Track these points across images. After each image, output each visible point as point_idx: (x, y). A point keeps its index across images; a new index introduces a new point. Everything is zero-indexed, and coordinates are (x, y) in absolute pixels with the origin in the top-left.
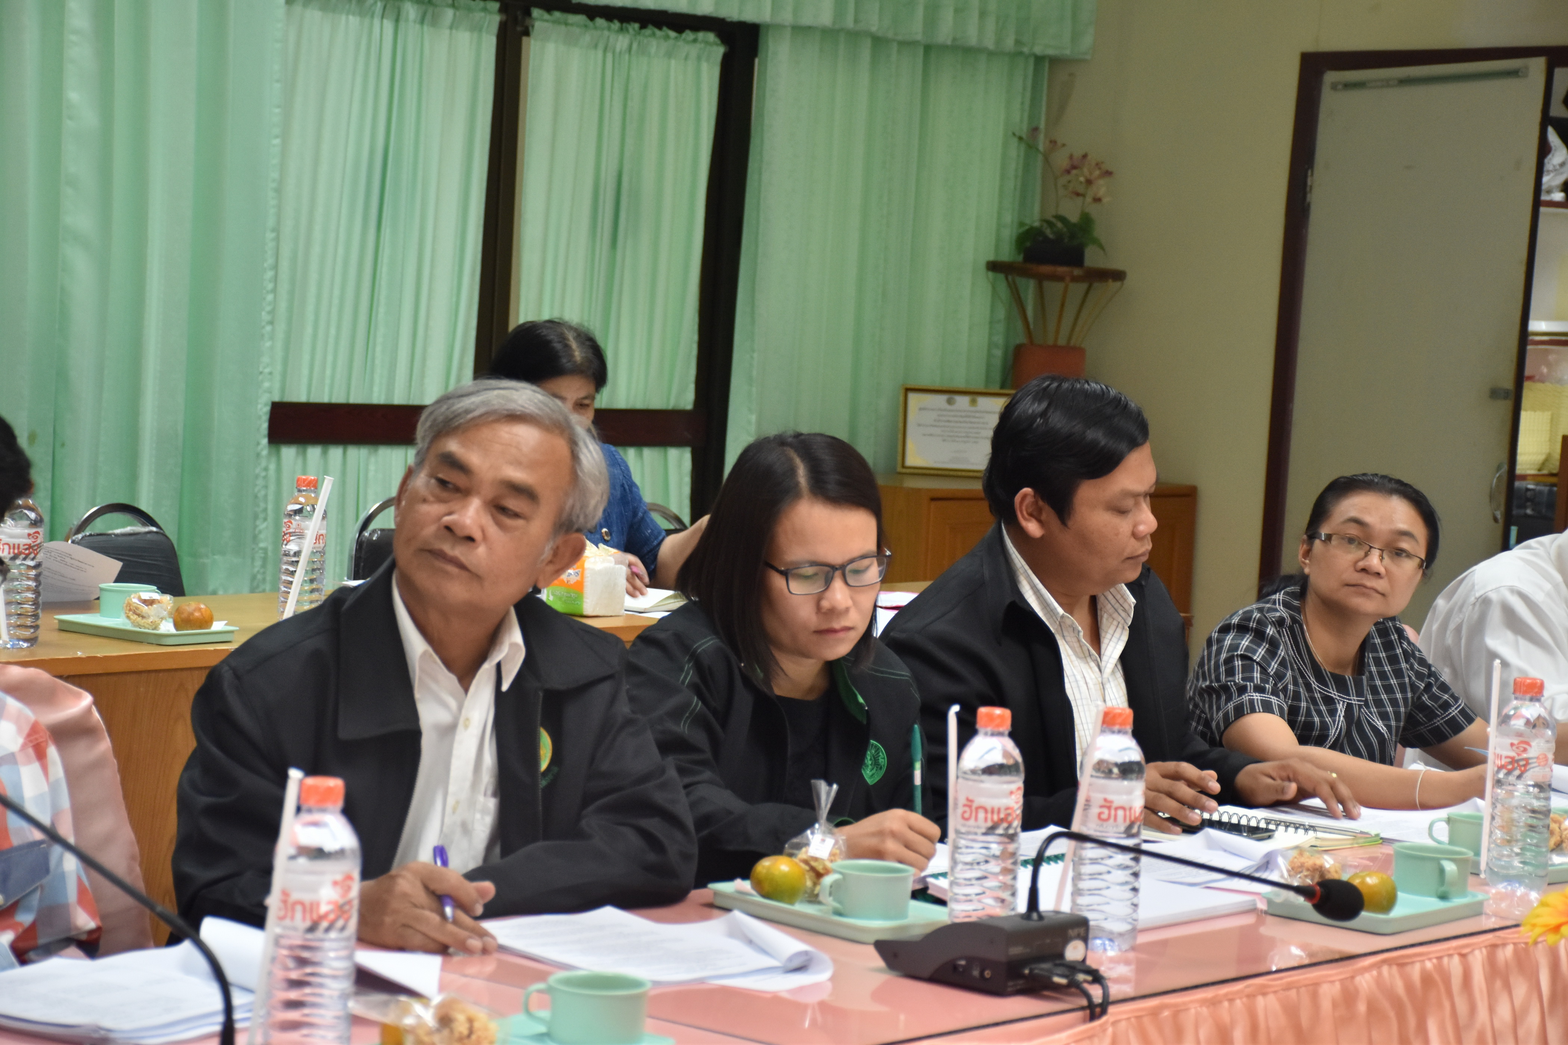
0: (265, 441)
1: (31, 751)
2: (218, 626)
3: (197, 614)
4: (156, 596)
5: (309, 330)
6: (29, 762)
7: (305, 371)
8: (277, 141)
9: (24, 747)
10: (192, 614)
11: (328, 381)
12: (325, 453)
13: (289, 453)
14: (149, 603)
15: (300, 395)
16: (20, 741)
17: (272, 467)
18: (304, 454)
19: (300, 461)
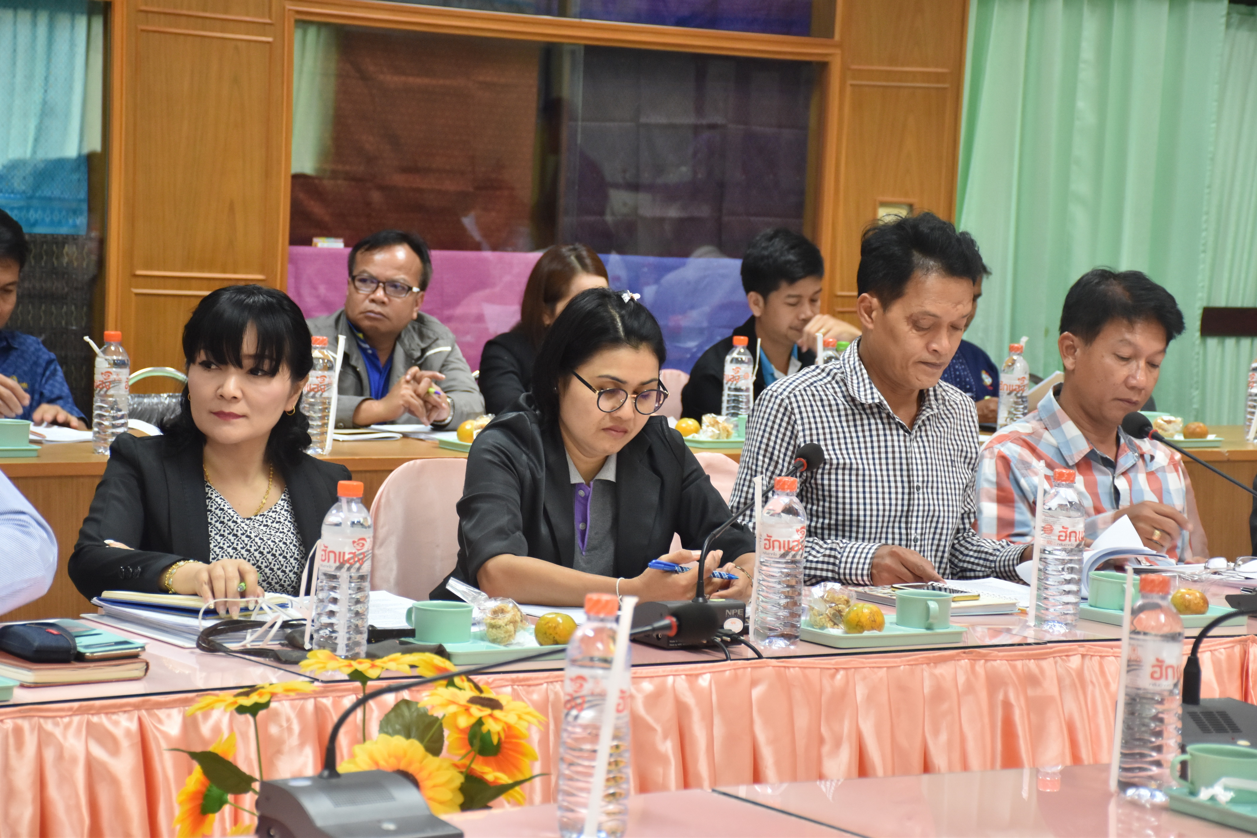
0: (1198, 334)
1: (1172, 466)
2: (1211, 437)
3: (1198, 430)
4: (1172, 418)
5: (1228, 256)
6: (1171, 472)
7: (1225, 285)
8: (1214, 125)
9: (1169, 464)
10: (1195, 429)
11: (1241, 292)
12: (1238, 343)
13: (1212, 342)
14: (1169, 422)
15: (1221, 302)
16: (1168, 461)
17: (1201, 352)
18: (1223, 343)
19: (1220, 349)
